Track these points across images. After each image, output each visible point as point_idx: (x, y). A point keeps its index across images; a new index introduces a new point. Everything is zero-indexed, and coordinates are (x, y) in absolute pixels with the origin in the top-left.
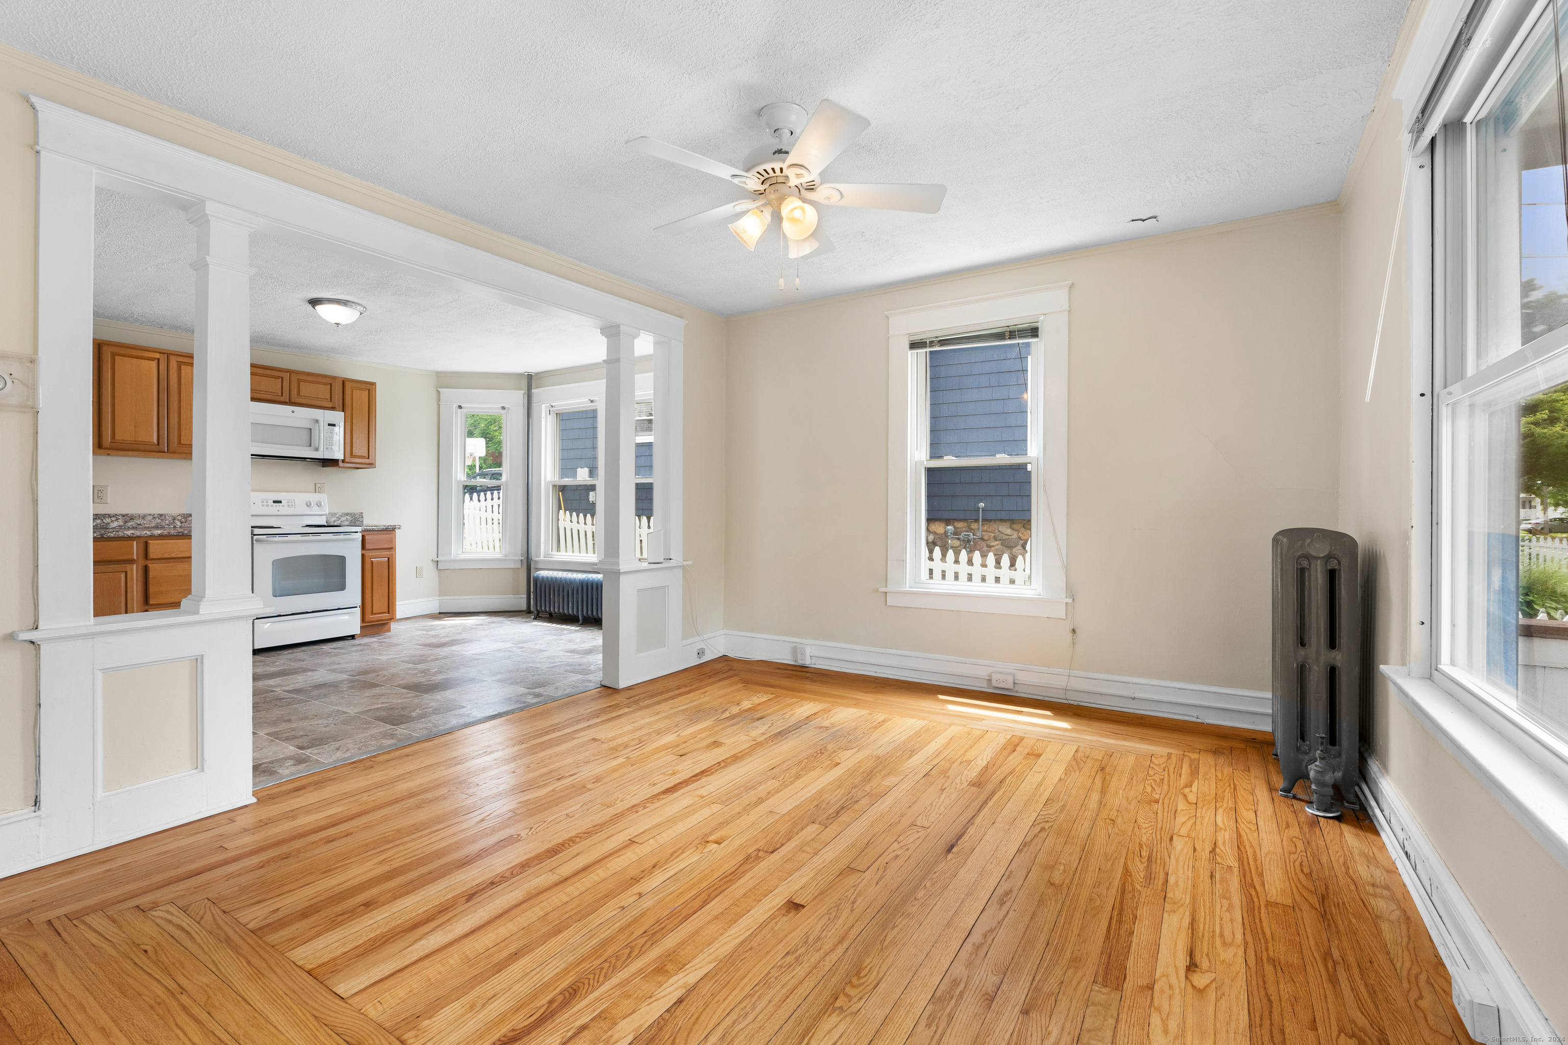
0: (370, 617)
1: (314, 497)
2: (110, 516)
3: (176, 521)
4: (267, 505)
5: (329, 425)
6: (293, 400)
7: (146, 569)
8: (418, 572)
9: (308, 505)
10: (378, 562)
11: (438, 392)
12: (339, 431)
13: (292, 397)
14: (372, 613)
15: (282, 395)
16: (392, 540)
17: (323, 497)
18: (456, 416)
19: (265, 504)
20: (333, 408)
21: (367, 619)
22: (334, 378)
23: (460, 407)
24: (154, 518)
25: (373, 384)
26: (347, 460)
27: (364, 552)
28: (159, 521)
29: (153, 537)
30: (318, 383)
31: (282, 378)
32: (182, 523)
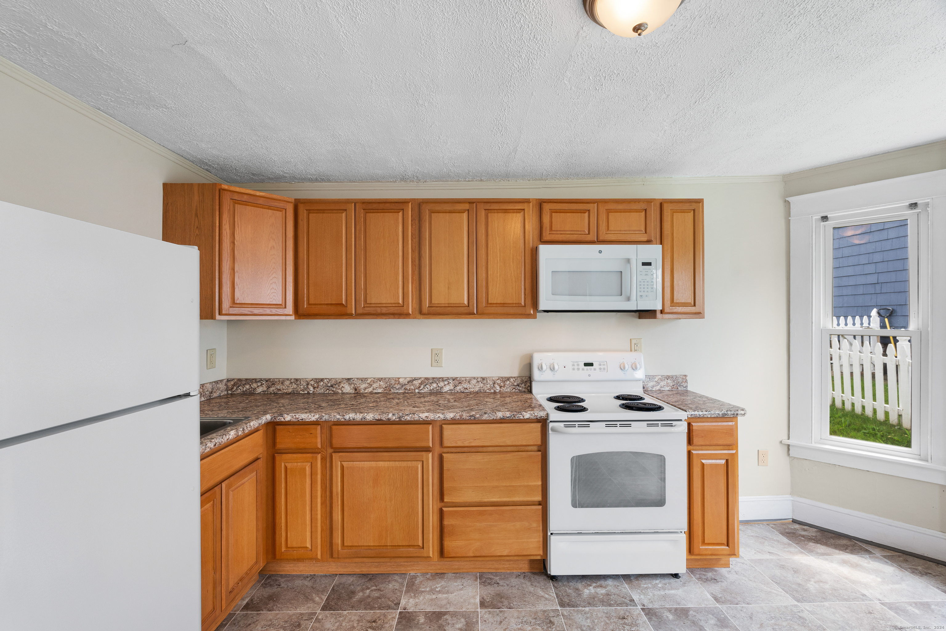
1: (628, 358)
3: (496, 385)
4: (578, 369)
5: (644, 264)
6: (601, 238)
8: (761, 457)
9: (622, 368)
10: (711, 465)
11: (787, 204)
12: (657, 273)
13: (600, 233)
14: (704, 543)
15: (589, 234)
16: (732, 433)
17: (639, 358)
19: (576, 367)
20: (649, 242)
22: (649, 201)
23: (825, 218)
24: (478, 382)
25: (700, 201)
26: (667, 310)
27: (691, 447)
28: (482, 385)
29: (447, 422)
30: (630, 211)
31: (589, 211)
32: (501, 387)
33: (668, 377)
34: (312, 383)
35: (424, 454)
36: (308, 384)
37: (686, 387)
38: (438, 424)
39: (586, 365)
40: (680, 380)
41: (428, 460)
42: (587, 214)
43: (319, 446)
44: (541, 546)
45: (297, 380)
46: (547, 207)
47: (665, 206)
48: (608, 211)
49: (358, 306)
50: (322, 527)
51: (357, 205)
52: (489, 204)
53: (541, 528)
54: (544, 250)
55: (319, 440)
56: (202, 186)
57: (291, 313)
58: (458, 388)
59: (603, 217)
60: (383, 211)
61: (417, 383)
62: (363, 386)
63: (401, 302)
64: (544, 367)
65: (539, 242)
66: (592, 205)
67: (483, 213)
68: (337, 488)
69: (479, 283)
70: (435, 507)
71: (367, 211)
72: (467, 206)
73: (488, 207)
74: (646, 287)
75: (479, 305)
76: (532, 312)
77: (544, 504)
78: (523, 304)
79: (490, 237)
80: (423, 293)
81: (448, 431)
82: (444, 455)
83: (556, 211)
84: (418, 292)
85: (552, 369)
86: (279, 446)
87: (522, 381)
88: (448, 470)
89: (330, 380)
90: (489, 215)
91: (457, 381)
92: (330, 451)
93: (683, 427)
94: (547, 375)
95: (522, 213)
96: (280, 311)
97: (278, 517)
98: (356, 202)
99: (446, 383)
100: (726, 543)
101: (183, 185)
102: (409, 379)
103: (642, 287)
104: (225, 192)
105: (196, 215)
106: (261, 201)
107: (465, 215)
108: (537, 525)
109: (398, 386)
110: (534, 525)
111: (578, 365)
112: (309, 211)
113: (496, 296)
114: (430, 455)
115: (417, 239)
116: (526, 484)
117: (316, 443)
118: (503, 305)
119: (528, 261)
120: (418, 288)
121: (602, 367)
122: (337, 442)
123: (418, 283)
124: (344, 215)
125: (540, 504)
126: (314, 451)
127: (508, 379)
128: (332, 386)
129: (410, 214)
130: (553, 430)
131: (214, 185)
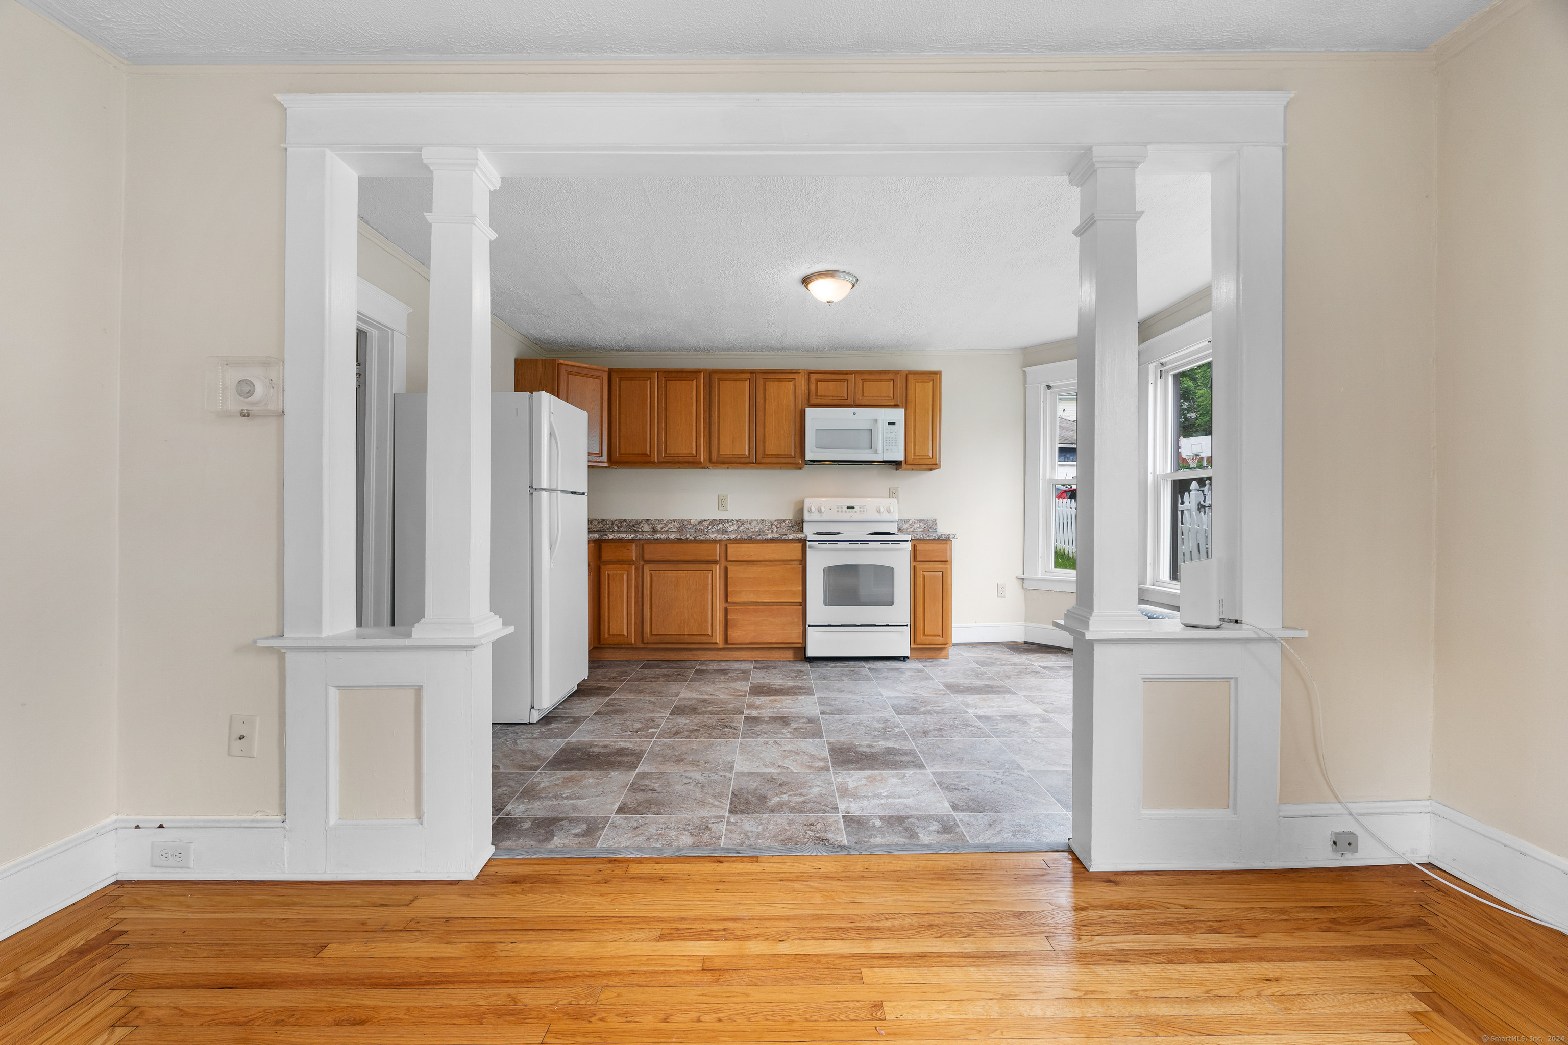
0: (921, 638)
2: (728, 521)
5: (889, 424)
6: (857, 403)
7: (726, 569)
11: (1025, 373)
13: (857, 399)
14: (924, 635)
18: (1045, 398)
21: (918, 641)
22: (896, 373)
25: (937, 374)
30: (881, 380)
33: (920, 521)
34: (616, 522)
35: (713, 566)
36: (613, 524)
37: (936, 529)
38: (724, 543)
39: (848, 508)
40: (931, 523)
41: (716, 570)
42: (846, 383)
43: (634, 559)
44: (801, 636)
45: (603, 520)
46: (813, 377)
47: (910, 377)
48: (864, 381)
49: (659, 456)
50: (635, 621)
51: (659, 374)
52: (766, 374)
53: (801, 623)
54: (810, 412)
55: (634, 555)
56: (545, 361)
57: (606, 461)
58: (741, 528)
59: (859, 386)
60: (681, 379)
61: (705, 524)
62: (660, 526)
63: (694, 452)
64: (813, 509)
65: (807, 405)
66: (850, 375)
67: (761, 382)
68: (647, 592)
69: (758, 438)
70: (721, 607)
71: (667, 379)
72: (748, 376)
73: (766, 376)
74: (891, 442)
75: (758, 457)
76: (800, 462)
77: (803, 604)
78: (793, 455)
79: (767, 401)
80: (712, 445)
81: (732, 548)
82: (728, 567)
83: (821, 380)
84: (708, 445)
85: (820, 511)
86: (604, 558)
87: (796, 522)
88: (731, 578)
89: (632, 520)
90: (767, 382)
91: (740, 523)
92: (642, 563)
93: (908, 546)
94: (815, 516)
95: (793, 382)
96: (598, 459)
97: (602, 611)
98: (659, 372)
99: (731, 524)
100: (941, 635)
101: (530, 359)
102: (699, 520)
103: (888, 442)
104: (562, 366)
105: (540, 383)
106: (585, 372)
107: (747, 383)
108: (798, 620)
109: (690, 526)
110: (796, 620)
111: (842, 508)
112: (621, 379)
113: (771, 449)
114: (718, 566)
115: (708, 402)
116: (790, 589)
117: (632, 556)
118: (777, 456)
119: (798, 420)
120: (708, 441)
121: (862, 510)
122: (648, 556)
123: (708, 437)
124: (649, 382)
125: (800, 604)
126: (630, 562)
127: (784, 521)
128: (633, 526)
129: (702, 382)
130: (810, 547)
131: (554, 360)
